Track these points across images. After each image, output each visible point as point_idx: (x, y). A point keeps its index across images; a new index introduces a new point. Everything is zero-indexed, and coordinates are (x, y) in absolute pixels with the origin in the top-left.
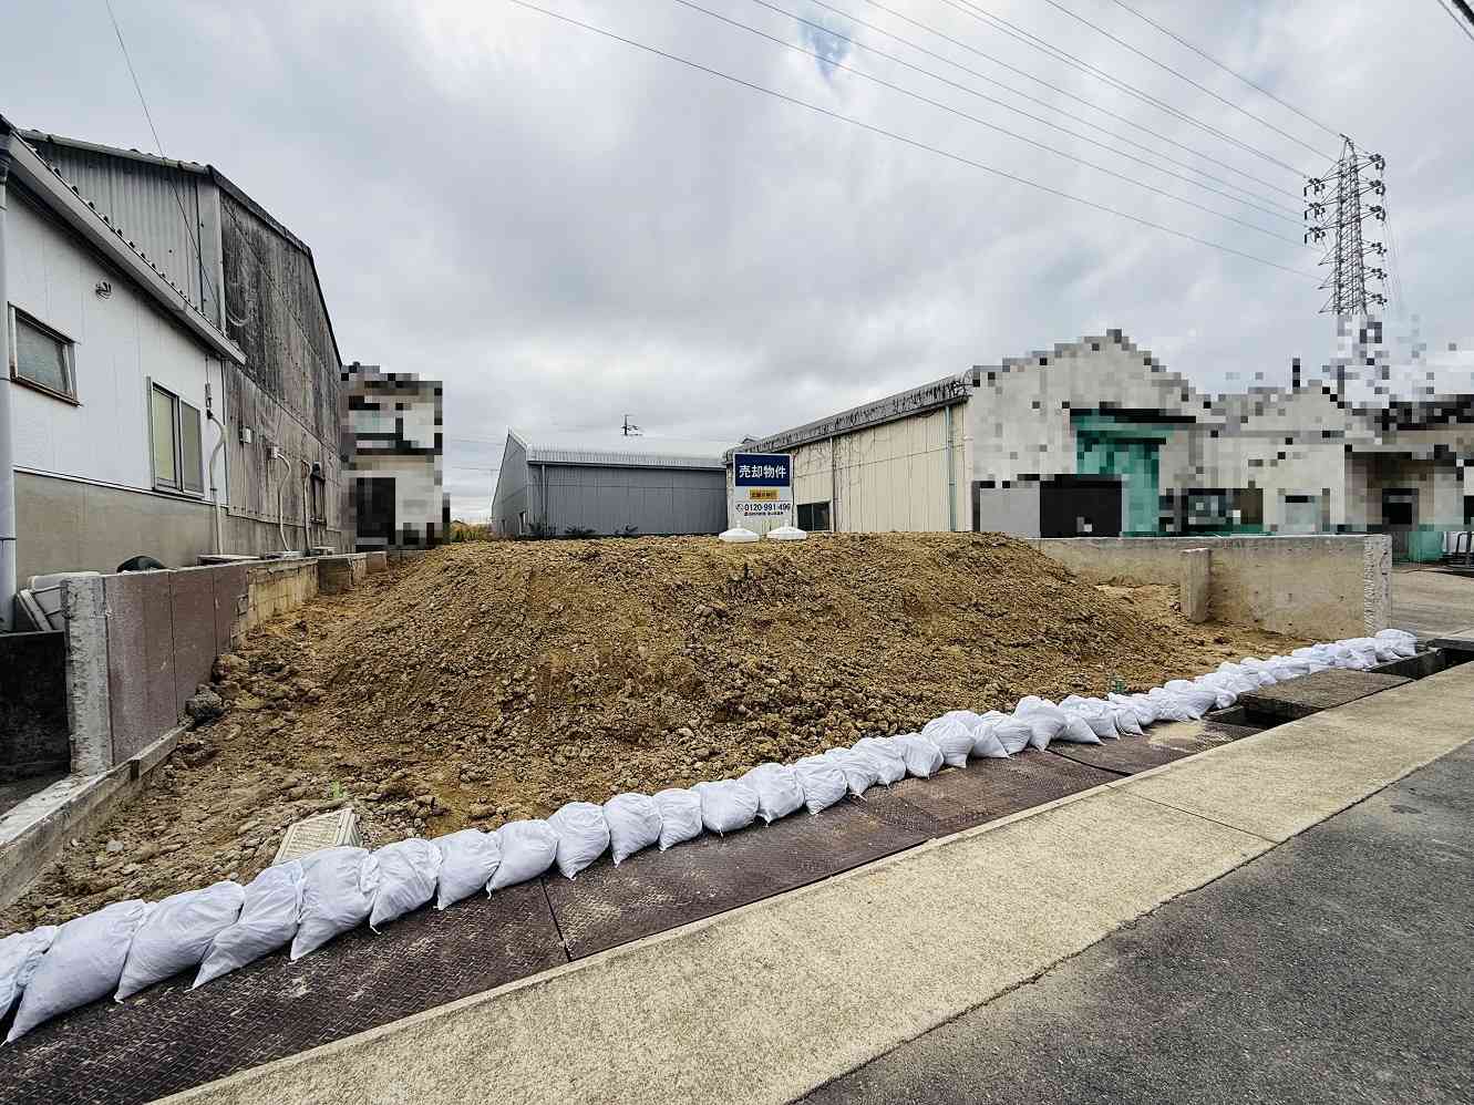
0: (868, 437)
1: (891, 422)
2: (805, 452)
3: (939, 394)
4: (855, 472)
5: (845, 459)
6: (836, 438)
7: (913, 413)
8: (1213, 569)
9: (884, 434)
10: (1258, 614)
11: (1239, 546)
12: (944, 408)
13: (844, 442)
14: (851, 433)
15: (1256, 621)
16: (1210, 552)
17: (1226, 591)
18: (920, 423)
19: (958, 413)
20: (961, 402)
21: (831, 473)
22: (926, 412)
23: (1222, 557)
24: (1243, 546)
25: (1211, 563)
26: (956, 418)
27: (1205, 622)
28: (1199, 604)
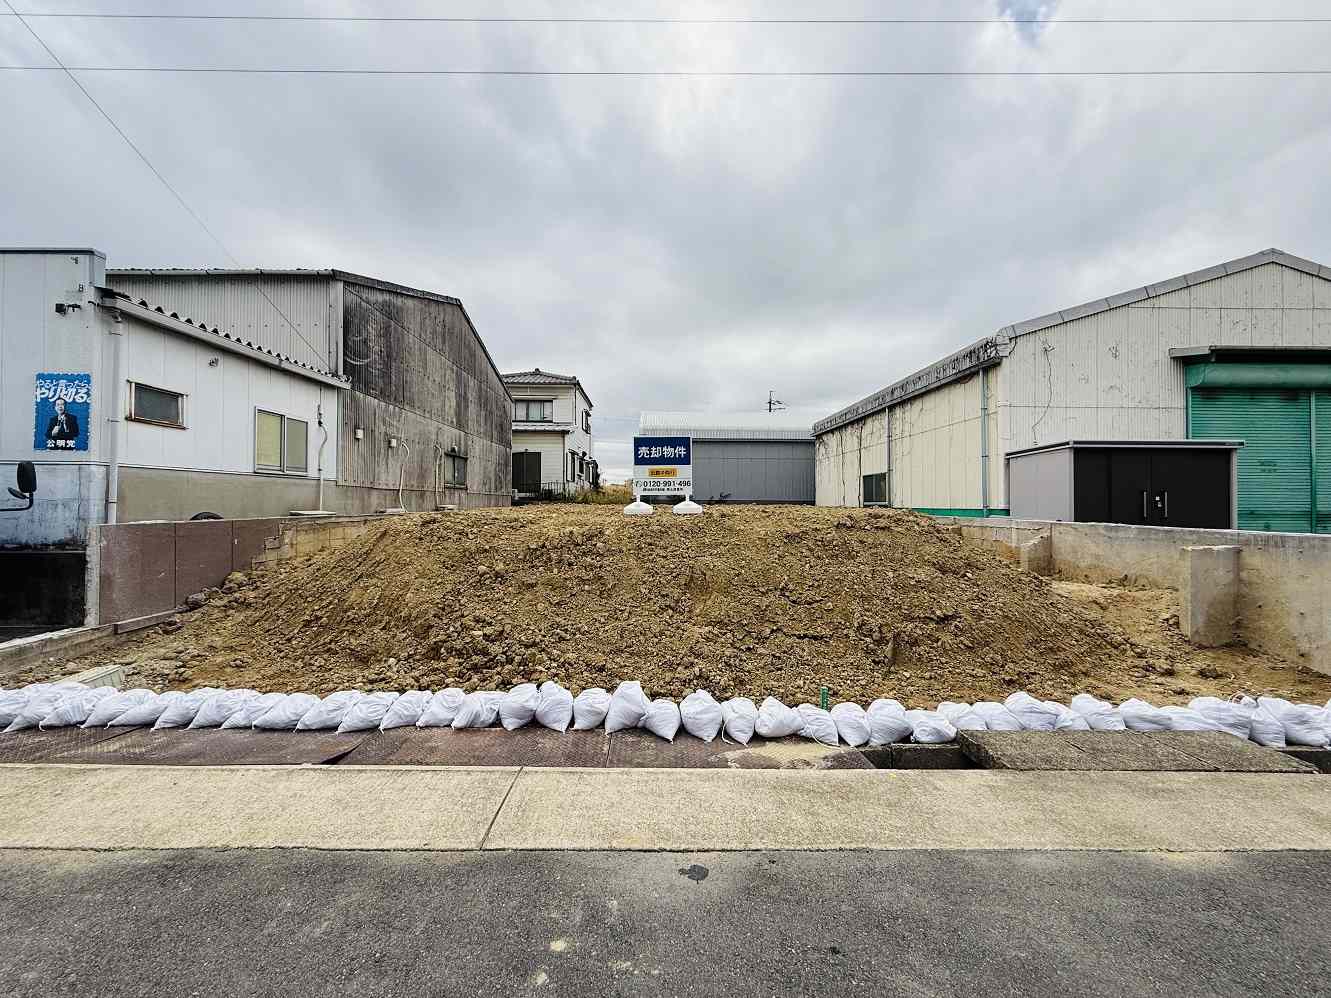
0: (918, 405)
1: (938, 388)
2: (869, 421)
3: (974, 358)
4: (907, 440)
5: (898, 431)
6: (892, 408)
7: (951, 379)
8: (1244, 575)
9: (930, 402)
10: (1304, 646)
11: (1276, 545)
12: (977, 373)
13: (898, 412)
14: (903, 403)
15: (1302, 655)
16: (1239, 552)
17: (1260, 607)
18: (959, 391)
19: (991, 375)
20: (991, 366)
21: (886, 445)
22: (963, 378)
23: (1253, 559)
24: (1284, 546)
25: (1238, 567)
26: (992, 384)
27: (1228, 646)
28: (1211, 621)
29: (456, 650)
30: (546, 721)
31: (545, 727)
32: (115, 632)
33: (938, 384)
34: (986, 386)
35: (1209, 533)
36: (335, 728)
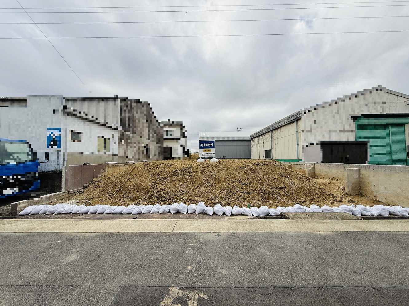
0: (279, 130)
1: (284, 125)
2: (266, 134)
3: (294, 117)
4: (276, 140)
5: (274, 137)
6: (272, 131)
7: (289, 122)
8: (361, 176)
9: (282, 129)
10: (375, 194)
11: (368, 168)
12: (295, 121)
13: (274, 132)
14: (275, 129)
15: (375, 196)
16: (360, 170)
17: (365, 184)
18: (290, 126)
19: (299, 122)
20: (299, 119)
21: (271, 141)
22: (291, 123)
23: (363, 172)
24: (370, 168)
25: (360, 174)
26: (299, 124)
27: (357, 195)
28: (353, 188)
29: (156, 196)
30: (181, 212)
31: (181, 213)
32: (69, 193)
33: (284, 124)
34: (297, 125)
35: (353, 165)
36: (131, 213)
